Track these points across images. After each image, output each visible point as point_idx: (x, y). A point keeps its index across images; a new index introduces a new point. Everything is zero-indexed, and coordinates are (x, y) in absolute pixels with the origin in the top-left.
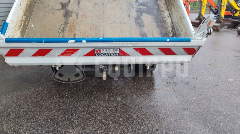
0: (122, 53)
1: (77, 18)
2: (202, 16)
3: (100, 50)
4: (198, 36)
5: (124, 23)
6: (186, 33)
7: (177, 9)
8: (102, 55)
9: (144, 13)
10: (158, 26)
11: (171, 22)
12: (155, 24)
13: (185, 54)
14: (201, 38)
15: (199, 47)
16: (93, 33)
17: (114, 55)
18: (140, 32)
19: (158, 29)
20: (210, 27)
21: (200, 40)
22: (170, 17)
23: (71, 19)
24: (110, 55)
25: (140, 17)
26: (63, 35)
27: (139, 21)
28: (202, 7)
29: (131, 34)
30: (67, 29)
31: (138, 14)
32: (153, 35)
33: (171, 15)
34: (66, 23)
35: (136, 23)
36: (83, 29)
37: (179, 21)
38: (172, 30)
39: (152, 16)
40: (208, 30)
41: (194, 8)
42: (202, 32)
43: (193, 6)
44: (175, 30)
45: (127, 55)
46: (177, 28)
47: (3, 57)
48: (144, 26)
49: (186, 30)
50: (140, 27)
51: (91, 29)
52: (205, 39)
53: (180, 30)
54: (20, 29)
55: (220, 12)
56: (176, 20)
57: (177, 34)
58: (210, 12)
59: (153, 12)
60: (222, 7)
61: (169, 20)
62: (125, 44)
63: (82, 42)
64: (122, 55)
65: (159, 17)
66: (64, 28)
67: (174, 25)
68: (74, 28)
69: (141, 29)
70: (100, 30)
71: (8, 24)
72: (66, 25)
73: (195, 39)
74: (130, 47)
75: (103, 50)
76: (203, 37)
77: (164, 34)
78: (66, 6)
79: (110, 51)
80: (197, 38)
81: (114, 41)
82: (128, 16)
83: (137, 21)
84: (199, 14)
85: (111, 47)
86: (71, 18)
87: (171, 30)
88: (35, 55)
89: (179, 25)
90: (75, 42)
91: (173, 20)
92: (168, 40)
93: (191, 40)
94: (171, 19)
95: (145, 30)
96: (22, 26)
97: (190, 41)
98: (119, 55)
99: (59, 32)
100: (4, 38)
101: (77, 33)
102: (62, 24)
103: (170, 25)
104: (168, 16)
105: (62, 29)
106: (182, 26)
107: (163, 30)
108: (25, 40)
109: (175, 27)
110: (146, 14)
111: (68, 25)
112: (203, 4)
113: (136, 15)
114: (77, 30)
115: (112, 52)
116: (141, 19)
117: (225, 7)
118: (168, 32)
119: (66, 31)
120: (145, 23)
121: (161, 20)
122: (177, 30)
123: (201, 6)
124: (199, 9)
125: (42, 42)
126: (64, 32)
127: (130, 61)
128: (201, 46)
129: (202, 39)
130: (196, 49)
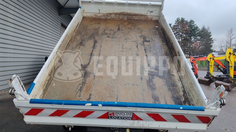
0: (135, 117)
1: (94, 79)
2: (211, 75)
3: (114, 113)
4: (211, 106)
5: (137, 85)
6: (198, 100)
7: (187, 75)
8: (115, 119)
9: (155, 77)
10: (169, 89)
11: (182, 86)
12: (166, 87)
13: (200, 123)
14: (214, 108)
15: (214, 117)
16: (108, 93)
17: (127, 118)
18: (152, 94)
19: (170, 93)
20: (222, 98)
21: (214, 110)
22: (181, 81)
23: (88, 80)
24: (123, 119)
25: (151, 80)
26: (80, 94)
27: (151, 83)
28: (210, 67)
29: (143, 96)
30: (84, 89)
31: (150, 77)
32: (165, 98)
33: (181, 80)
34: (84, 83)
35: (148, 85)
36: (98, 89)
37: (190, 86)
38: (184, 95)
39: (163, 79)
40: (220, 100)
41: (201, 66)
42: (215, 103)
43: (200, 63)
44: (186, 94)
45: (140, 120)
46: (188, 93)
47: (23, 115)
48: (155, 88)
49: (198, 97)
50: (151, 90)
51: (106, 90)
52: (219, 109)
53: (191, 95)
54: (43, 88)
55: (229, 72)
56: (187, 85)
57: (189, 98)
58: (218, 70)
59: (165, 76)
60: (230, 68)
61: (179, 84)
62: (139, 109)
63: (98, 106)
64: (135, 119)
65: (170, 80)
66: (81, 88)
67: (185, 89)
68: (90, 88)
69: (153, 92)
70: (114, 91)
71: (35, 84)
72: (83, 85)
73: (208, 108)
74: (143, 112)
75: (117, 114)
76: (217, 107)
77: (175, 98)
78: (86, 67)
79: (124, 115)
80: (211, 108)
81: (128, 107)
82: (141, 79)
83: (148, 83)
84: (208, 73)
85: (124, 111)
86: (88, 78)
87: (182, 94)
88: (52, 115)
89: (190, 91)
90: (91, 105)
91: (183, 84)
92: (181, 108)
93: (205, 109)
94: (182, 83)
95: (157, 93)
96: (45, 85)
97: (204, 111)
98: (132, 119)
99: (77, 92)
100: (30, 99)
101: (93, 93)
102: (80, 84)
103: (181, 89)
104: (179, 80)
105: (80, 88)
106: (193, 92)
107: (174, 94)
108: (48, 101)
109: (186, 91)
110: (157, 77)
111: (85, 84)
112: (210, 64)
113: (148, 78)
114: (94, 90)
115: (125, 116)
116: (152, 82)
117: (233, 68)
118: (179, 96)
119: (83, 90)
120: (157, 86)
121: (172, 84)
122: (189, 95)
123: (209, 65)
124: (206, 67)
125: (62, 105)
126: (81, 91)
127: (143, 125)
128: (216, 116)
129: (216, 110)
130: (211, 118)
